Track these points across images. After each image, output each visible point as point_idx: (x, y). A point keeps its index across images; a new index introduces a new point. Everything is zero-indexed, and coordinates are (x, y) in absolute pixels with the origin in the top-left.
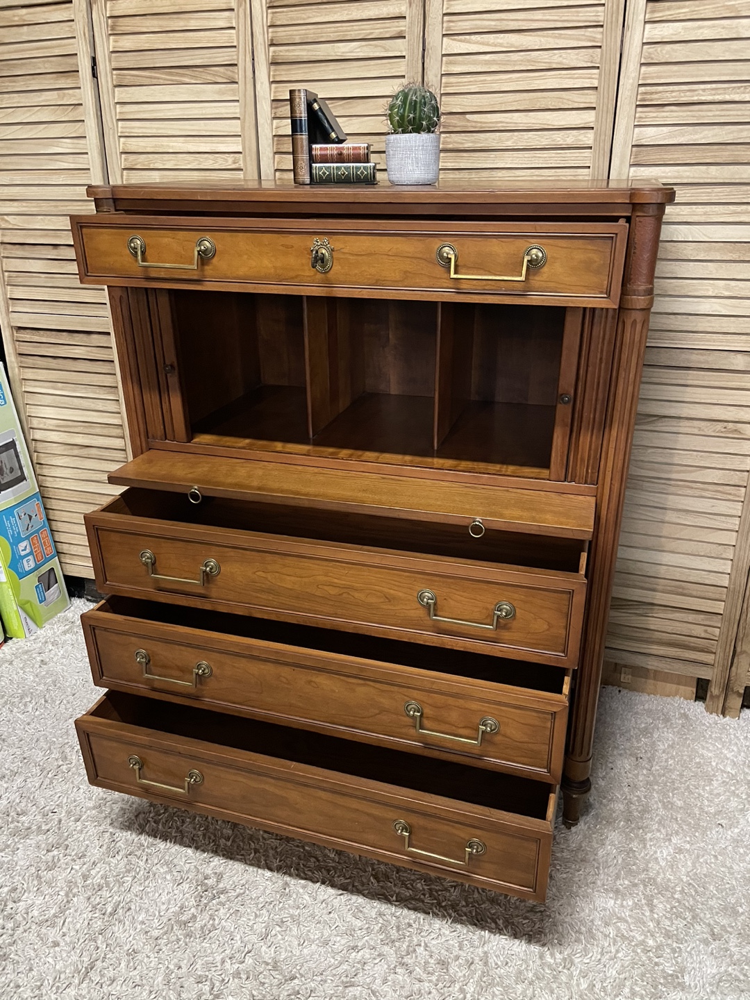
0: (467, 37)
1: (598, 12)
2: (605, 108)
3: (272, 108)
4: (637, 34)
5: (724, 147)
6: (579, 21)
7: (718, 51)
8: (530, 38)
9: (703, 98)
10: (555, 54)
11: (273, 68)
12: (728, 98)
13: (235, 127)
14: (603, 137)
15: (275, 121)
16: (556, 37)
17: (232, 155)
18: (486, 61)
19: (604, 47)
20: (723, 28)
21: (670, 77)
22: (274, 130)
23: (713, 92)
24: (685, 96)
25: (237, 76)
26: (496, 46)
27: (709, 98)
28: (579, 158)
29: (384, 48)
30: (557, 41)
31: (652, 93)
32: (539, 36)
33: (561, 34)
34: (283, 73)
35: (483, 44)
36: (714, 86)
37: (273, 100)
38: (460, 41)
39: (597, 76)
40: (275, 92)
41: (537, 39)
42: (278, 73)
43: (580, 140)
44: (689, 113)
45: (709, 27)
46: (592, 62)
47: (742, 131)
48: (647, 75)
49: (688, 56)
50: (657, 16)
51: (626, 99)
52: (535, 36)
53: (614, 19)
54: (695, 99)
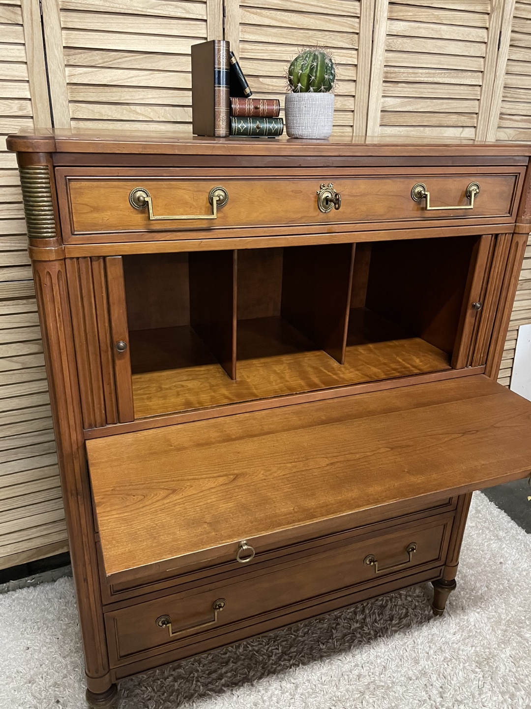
0: (258, 11)
1: (355, 6)
2: (363, 82)
3: (64, 55)
4: (384, 27)
5: (432, 114)
6: (343, 11)
7: (430, 46)
8: (308, 19)
9: (422, 79)
10: (326, 35)
11: (63, 14)
12: (436, 80)
13: (21, 71)
14: (362, 104)
15: (67, 69)
16: (326, 21)
17: (17, 101)
18: (274, 33)
19: (361, 35)
20: (432, 30)
21: (402, 62)
22: (67, 79)
23: (427, 75)
24: (411, 77)
25: (20, 18)
26: (282, 22)
27: (426, 80)
28: (345, 119)
29: (185, 9)
30: (328, 24)
31: (391, 73)
32: (314, 18)
33: (330, 20)
34: (76, 20)
35: (272, 18)
36: (427, 71)
37: (64, 47)
38: (253, 13)
39: (356, 56)
40: (66, 39)
41: (312, 21)
42: (69, 19)
43: (346, 105)
44: (413, 89)
45: (425, 28)
46: (352, 44)
47: (443, 104)
48: (388, 59)
49: (413, 48)
50: (395, 15)
51: (376, 75)
52: (311, 18)
53: (368, 13)
54: (418, 79)
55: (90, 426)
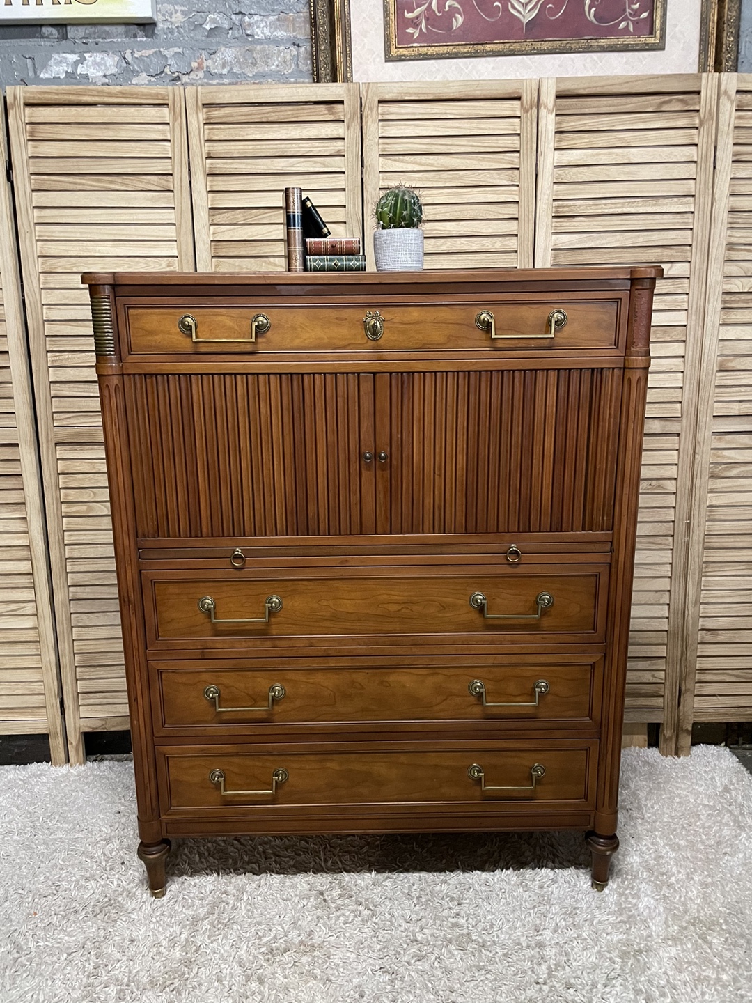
0: (401, 157)
1: (514, 140)
2: (526, 219)
3: (209, 215)
4: (550, 158)
5: (625, 250)
6: (499, 147)
7: (614, 173)
8: (458, 160)
9: (606, 211)
10: (480, 174)
11: (210, 178)
12: (625, 210)
13: (170, 232)
14: (526, 243)
15: (212, 228)
16: (480, 160)
17: (166, 259)
18: (419, 178)
19: (522, 169)
20: (617, 155)
21: (578, 194)
22: (211, 236)
23: (613, 206)
24: (591, 209)
25: (172, 185)
26: (427, 165)
27: (611, 211)
28: (506, 260)
29: (324, 164)
30: (481, 163)
31: (564, 207)
32: (465, 158)
33: (484, 158)
34: (221, 184)
35: (416, 163)
36: (613, 201)
37: (210, 208)
38: (398, 161)
39: (517, 193)
40: (212, 201)
41: (463, 161)
42: (215, 183)
43: (506, 245)
44: (595, 223)
45: (606, 154)
46: (512, 181)
47: (638, 237)
48: (559, 192)
49: (591, 177)
50: (564, 144)
51: (543, 211)
52: (461, 158)
53: (529, 146)
54: (600, 211)
55: (144, 536)
